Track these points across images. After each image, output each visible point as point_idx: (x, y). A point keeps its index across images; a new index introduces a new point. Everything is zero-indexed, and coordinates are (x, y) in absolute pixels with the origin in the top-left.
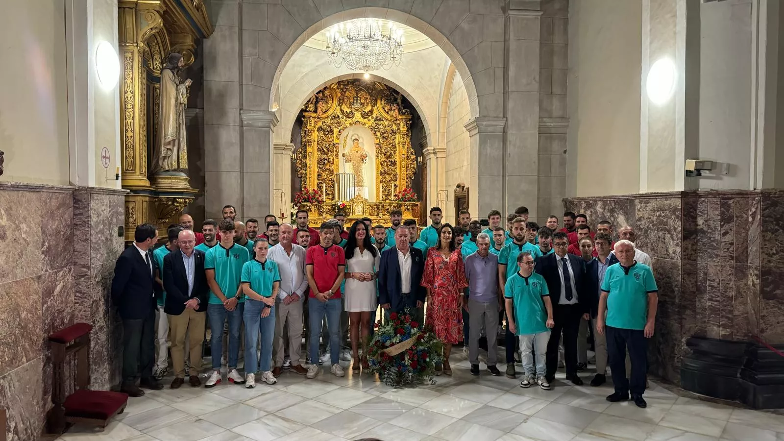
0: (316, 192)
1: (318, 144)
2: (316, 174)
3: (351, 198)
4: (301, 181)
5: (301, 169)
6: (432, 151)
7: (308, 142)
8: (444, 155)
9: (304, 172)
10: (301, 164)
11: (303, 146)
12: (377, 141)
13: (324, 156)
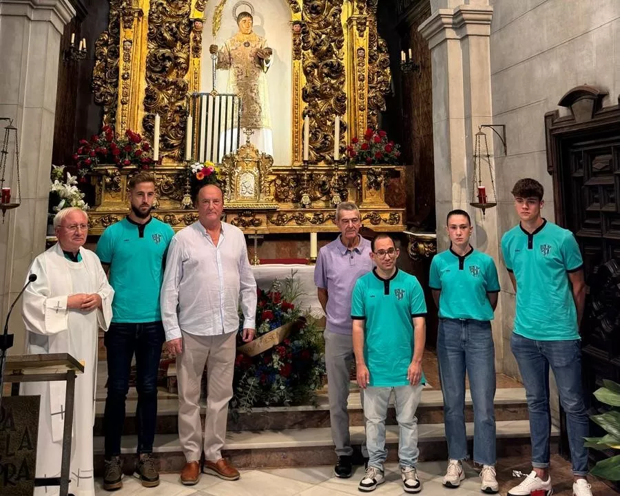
0: (133, 138)
1: (150, 21)
2: (142, 96)
3: (228, 153)
4: (103, 113)
5: (105, 82)
6: (450, 21)
7: (125, 15)
8: (486, 30)
9: (112, 91)
10: (104, 70)
11: (112, 28)
12: (297, 17)
13: (167, 51)
